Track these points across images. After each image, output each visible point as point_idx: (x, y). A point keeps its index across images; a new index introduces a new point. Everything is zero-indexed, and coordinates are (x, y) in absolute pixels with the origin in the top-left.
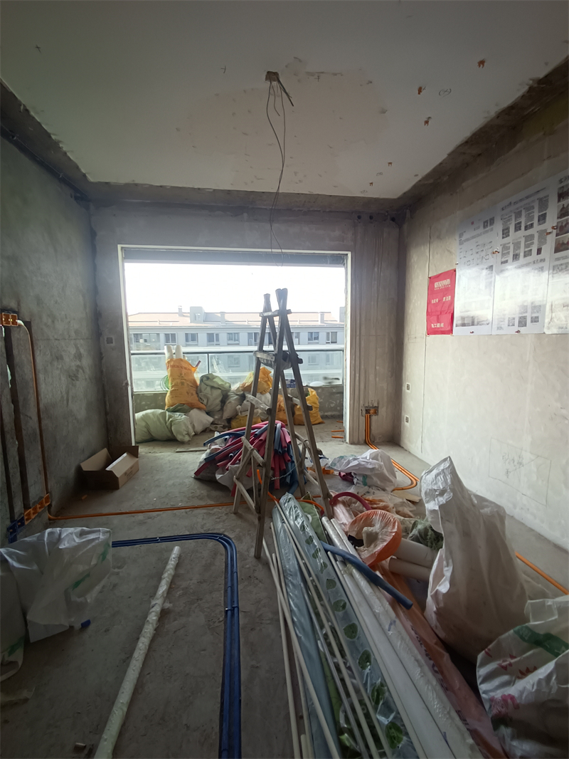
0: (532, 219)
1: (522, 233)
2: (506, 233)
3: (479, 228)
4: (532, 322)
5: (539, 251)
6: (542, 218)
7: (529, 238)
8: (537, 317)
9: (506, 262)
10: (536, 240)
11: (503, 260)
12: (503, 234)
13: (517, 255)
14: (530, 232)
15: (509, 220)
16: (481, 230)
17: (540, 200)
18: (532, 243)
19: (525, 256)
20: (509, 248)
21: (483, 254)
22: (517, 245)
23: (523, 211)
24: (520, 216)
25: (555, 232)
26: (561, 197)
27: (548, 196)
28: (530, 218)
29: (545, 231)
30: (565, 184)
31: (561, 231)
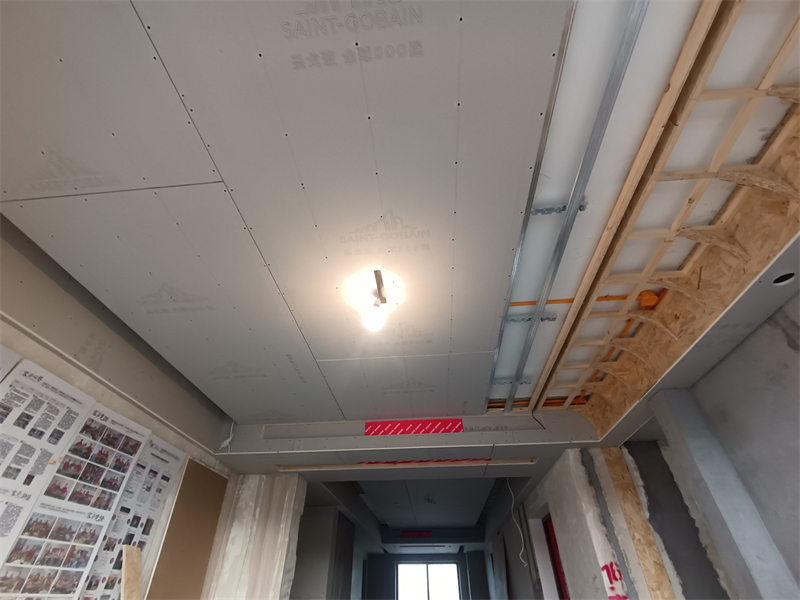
0: (46, 427)
1: (22, 434)
5: (29, 479)
6: (57, 436)
7: (27, 450)
10: (33, 460)
14: (32, 441)
18: (27, 461)
19: (5, 475)
23: (45, 406)
24: (37, 409)
25: (58, 466)
26: (86, 429)
27: (77, 415)
28: (45, 422)
29: (50, 455)
30: (97, 419)
31: (66, 468)
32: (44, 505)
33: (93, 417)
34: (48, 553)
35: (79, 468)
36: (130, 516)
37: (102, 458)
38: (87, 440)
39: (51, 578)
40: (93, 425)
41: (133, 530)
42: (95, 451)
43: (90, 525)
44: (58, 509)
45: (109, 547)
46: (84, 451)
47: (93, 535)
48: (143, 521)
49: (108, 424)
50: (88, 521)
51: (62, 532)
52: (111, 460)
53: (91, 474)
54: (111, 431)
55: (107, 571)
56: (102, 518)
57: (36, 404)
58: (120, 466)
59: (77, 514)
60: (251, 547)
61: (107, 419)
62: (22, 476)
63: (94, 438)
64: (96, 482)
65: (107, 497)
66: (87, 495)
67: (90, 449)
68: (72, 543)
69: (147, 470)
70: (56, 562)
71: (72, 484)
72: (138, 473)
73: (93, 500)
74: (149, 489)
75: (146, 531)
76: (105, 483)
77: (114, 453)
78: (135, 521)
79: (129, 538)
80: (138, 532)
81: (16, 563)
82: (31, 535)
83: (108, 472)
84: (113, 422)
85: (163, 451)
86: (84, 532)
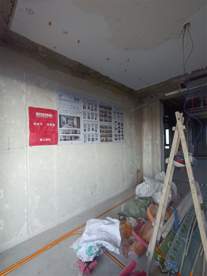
0: (93, 108)
1: (90, 111)
2: (84, 108)
3: (71, 98)
4: (96, 140)
5: (96, 119)
6: (96, 110)
7: (92, 113)
8: (97, 138)
9: (85, 118)
10: (94, 115)
11: (84, 117)
12: (83, 107)
13: (89, 117)
14: (92, 112)
15: (86, 104)
16: (73, 100)
17: (95, 104)
18: (94, 116)
19: (92, 119)
20: (86, 114)
21: (75, 110)
22: (89, 114)
23: (90, 104)
24: (89, 105)
25: (99, 115)
26: (100, 107)
27: (97, 104)
28: (92, 107)
29: (97, 114)
30: (101, 104)
31: (100, 116)
32: (101, 123)
33: (100, 104)
34: (105, 131)
35: (103, 115)
36: (117, 123)
37: (106, 112)
38: (102, 109)
39: (108, 135)
40: (101, 106)
41: (119, 126)
42: (104, 111)
43: (110, 126)
44: (103, 123)
45: (116, 129)
46: (102, 112)
47: (111, 127)
48: (121, 123)
49: (103, 104)
50: (109, 125)
51: (106, 127)
52: (108, 112)
53: (105, 116)
54: (105, 106)
55: (118, 134)
56: (111, 124)
57: (89, 104)
58: (110, 113)
59: (107, 124)
60: (149, 126)
61: (103, 103)
62: (94, 118)
63: (103, 108)
64: (107, 117)
65: (110, 120)
66: (107, 120)
67: (103, 111)
68: (108, 129)
69: (117, 113)
70: (107, 133)
71: (103, 118)
72: (115, 114)
73: (108, 121)
74: (119, 117)
75: (122, 126)
76: (109, 117)
77: (108, 111)
78: (119, 124)
79: (119, 127)
80: (120, 126)
81: (101, 133)
82: (101, 128)
83: (108, 115)
84: (104, 104)
85: (118, 108)
86: (109, 127)
